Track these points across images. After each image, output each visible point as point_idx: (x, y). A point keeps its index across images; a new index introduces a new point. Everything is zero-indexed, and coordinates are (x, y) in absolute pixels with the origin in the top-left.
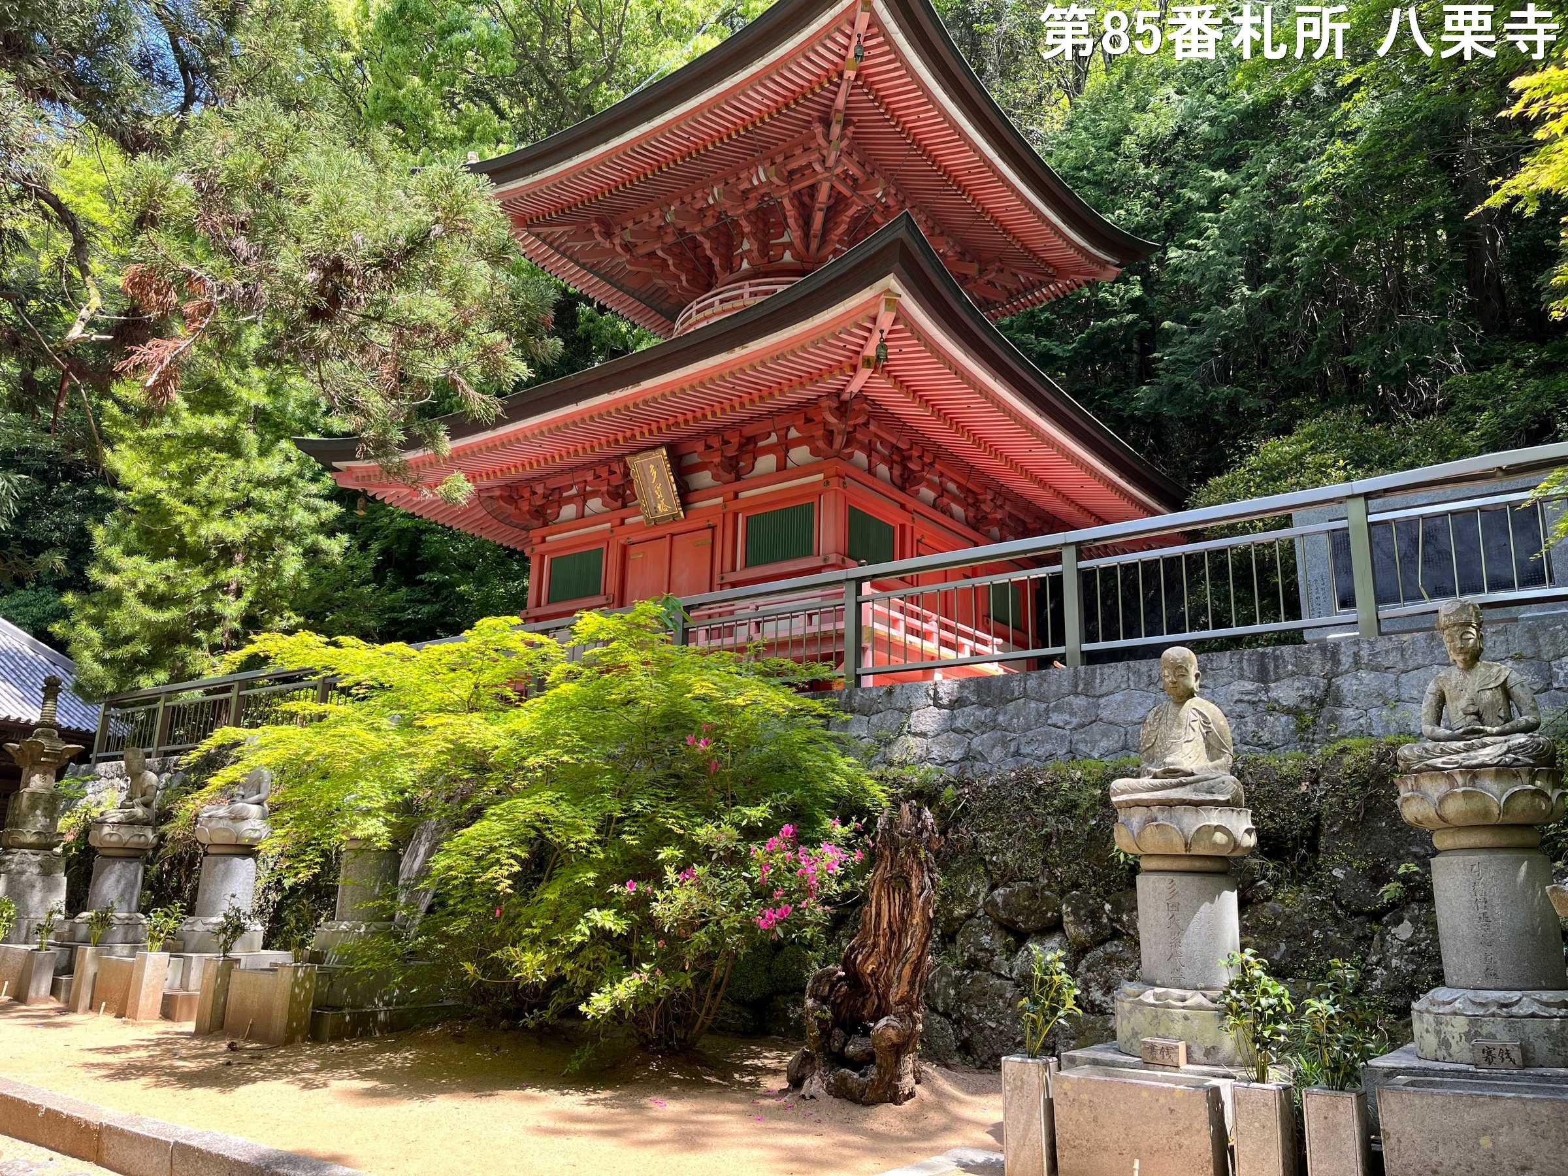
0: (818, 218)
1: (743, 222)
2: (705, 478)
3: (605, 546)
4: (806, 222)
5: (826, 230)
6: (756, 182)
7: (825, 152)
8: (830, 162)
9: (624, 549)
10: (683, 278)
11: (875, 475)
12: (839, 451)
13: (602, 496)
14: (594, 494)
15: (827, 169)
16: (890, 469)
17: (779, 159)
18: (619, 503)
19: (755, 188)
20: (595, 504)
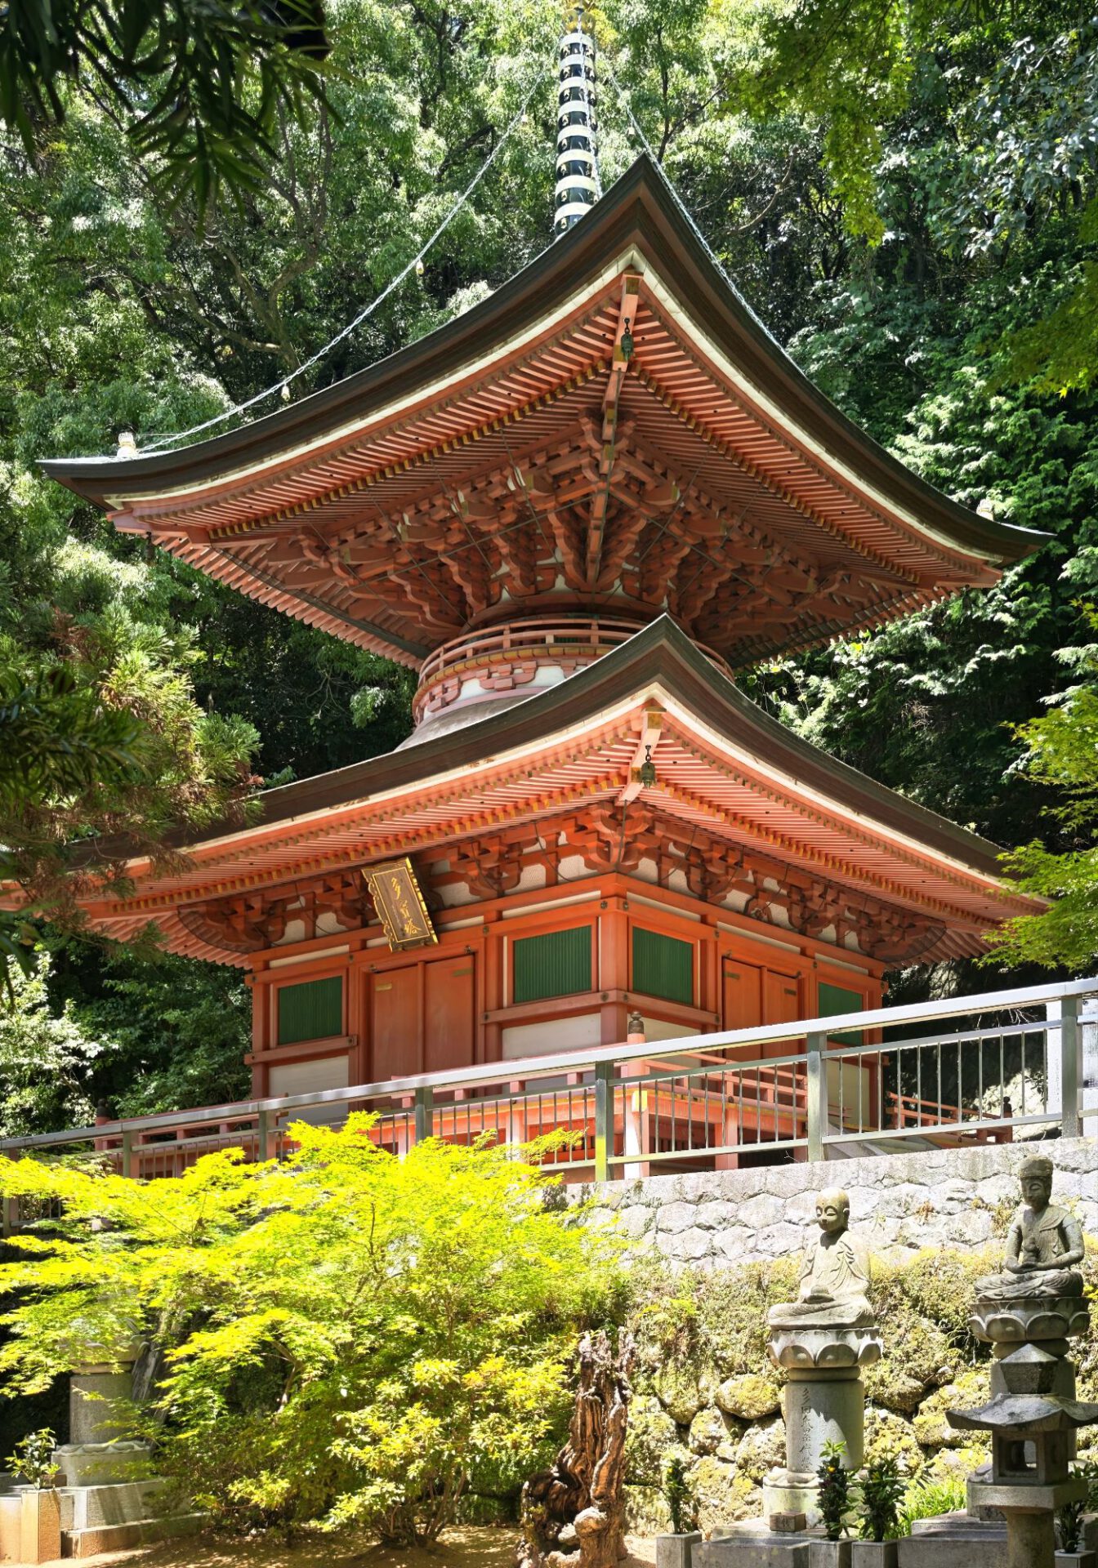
0: (595, 539)
1: (499, 542)
2: (460, 891)
3: (343, 974)
4: (579, 541)
5: (606, 552)
6: (512, 487)
7: (598, 455)
8: (605, 467)
9: (368, 980)
10: (427, 609)
11: (666, 887)
12: (617, 865)
13: (336, 912)
14: (326, 908)
15: (603, 477)
16: (687, 874)
17: (540, 460)
18: (358, 922)
19: (512, 494)
20: (327, 921)
